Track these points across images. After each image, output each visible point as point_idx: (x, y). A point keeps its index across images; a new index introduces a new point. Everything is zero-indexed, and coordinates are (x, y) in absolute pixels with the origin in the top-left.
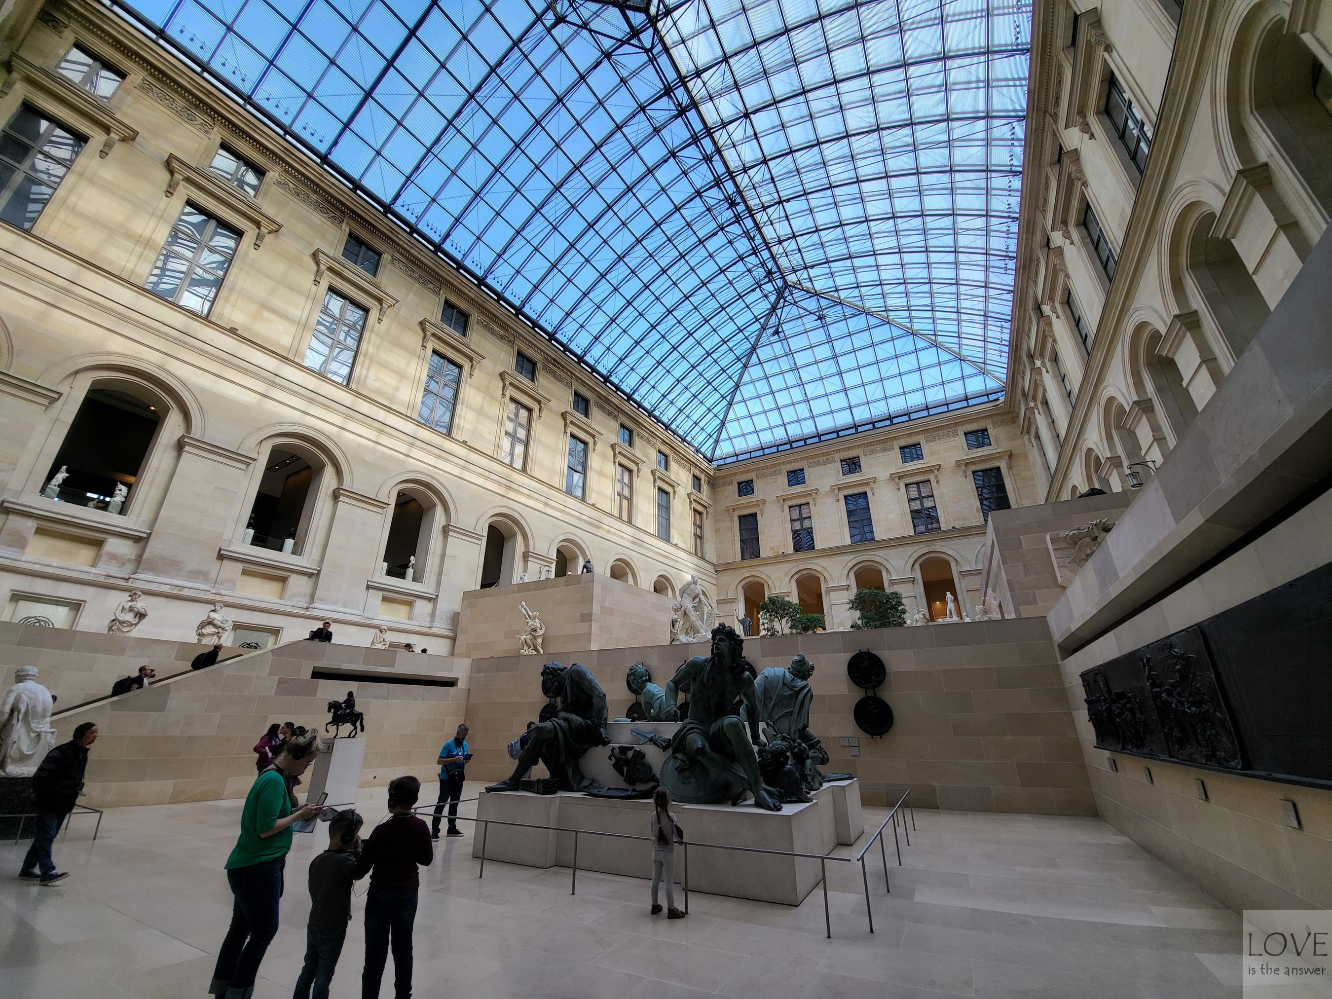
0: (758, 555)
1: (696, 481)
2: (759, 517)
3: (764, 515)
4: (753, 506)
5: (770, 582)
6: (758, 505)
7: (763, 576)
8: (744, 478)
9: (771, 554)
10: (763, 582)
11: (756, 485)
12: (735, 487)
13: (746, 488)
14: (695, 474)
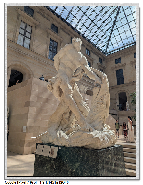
0: (123, 83)
1: (100, 60)
2: (123, 70)
3: (125, 69)
4: (121, 66)
5: (129, 92)
6: (123, 66)
7: (126, 90)
8: (117, 57)
9: (128, 82)
10: (126, 92)
11: (122, 59)
12: (114, 61)
13: (118, 61)
14: (100, 58)
